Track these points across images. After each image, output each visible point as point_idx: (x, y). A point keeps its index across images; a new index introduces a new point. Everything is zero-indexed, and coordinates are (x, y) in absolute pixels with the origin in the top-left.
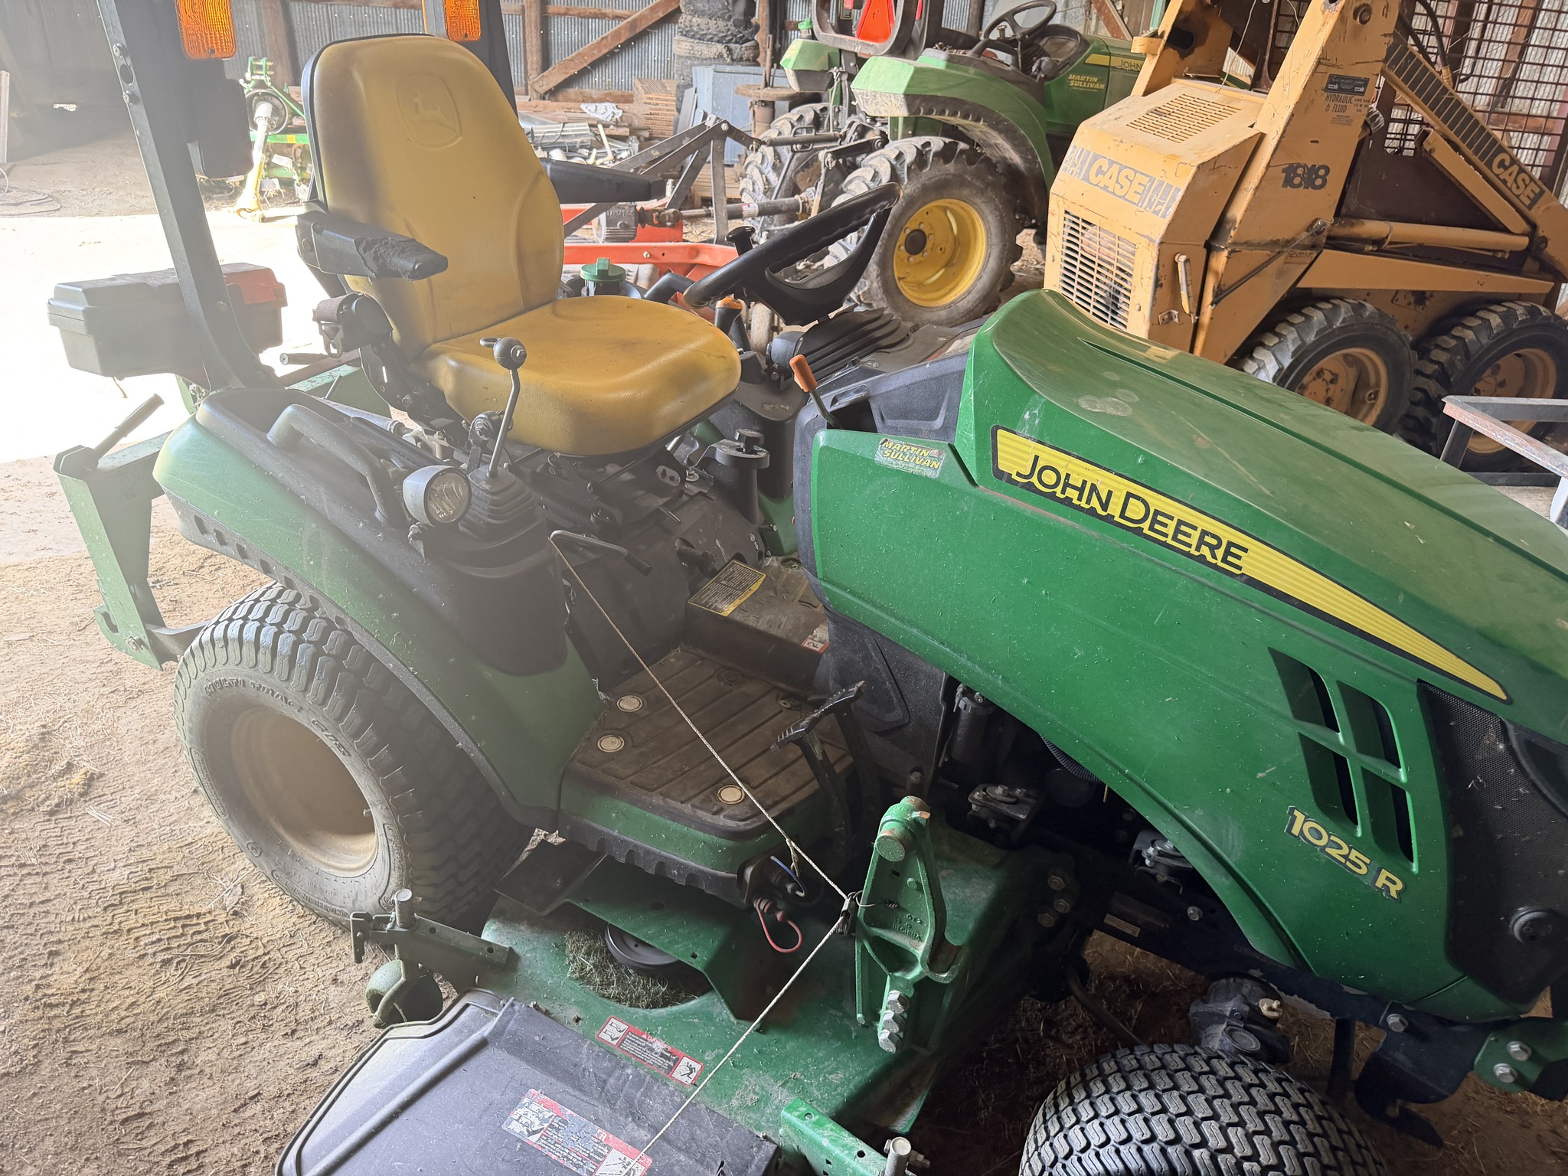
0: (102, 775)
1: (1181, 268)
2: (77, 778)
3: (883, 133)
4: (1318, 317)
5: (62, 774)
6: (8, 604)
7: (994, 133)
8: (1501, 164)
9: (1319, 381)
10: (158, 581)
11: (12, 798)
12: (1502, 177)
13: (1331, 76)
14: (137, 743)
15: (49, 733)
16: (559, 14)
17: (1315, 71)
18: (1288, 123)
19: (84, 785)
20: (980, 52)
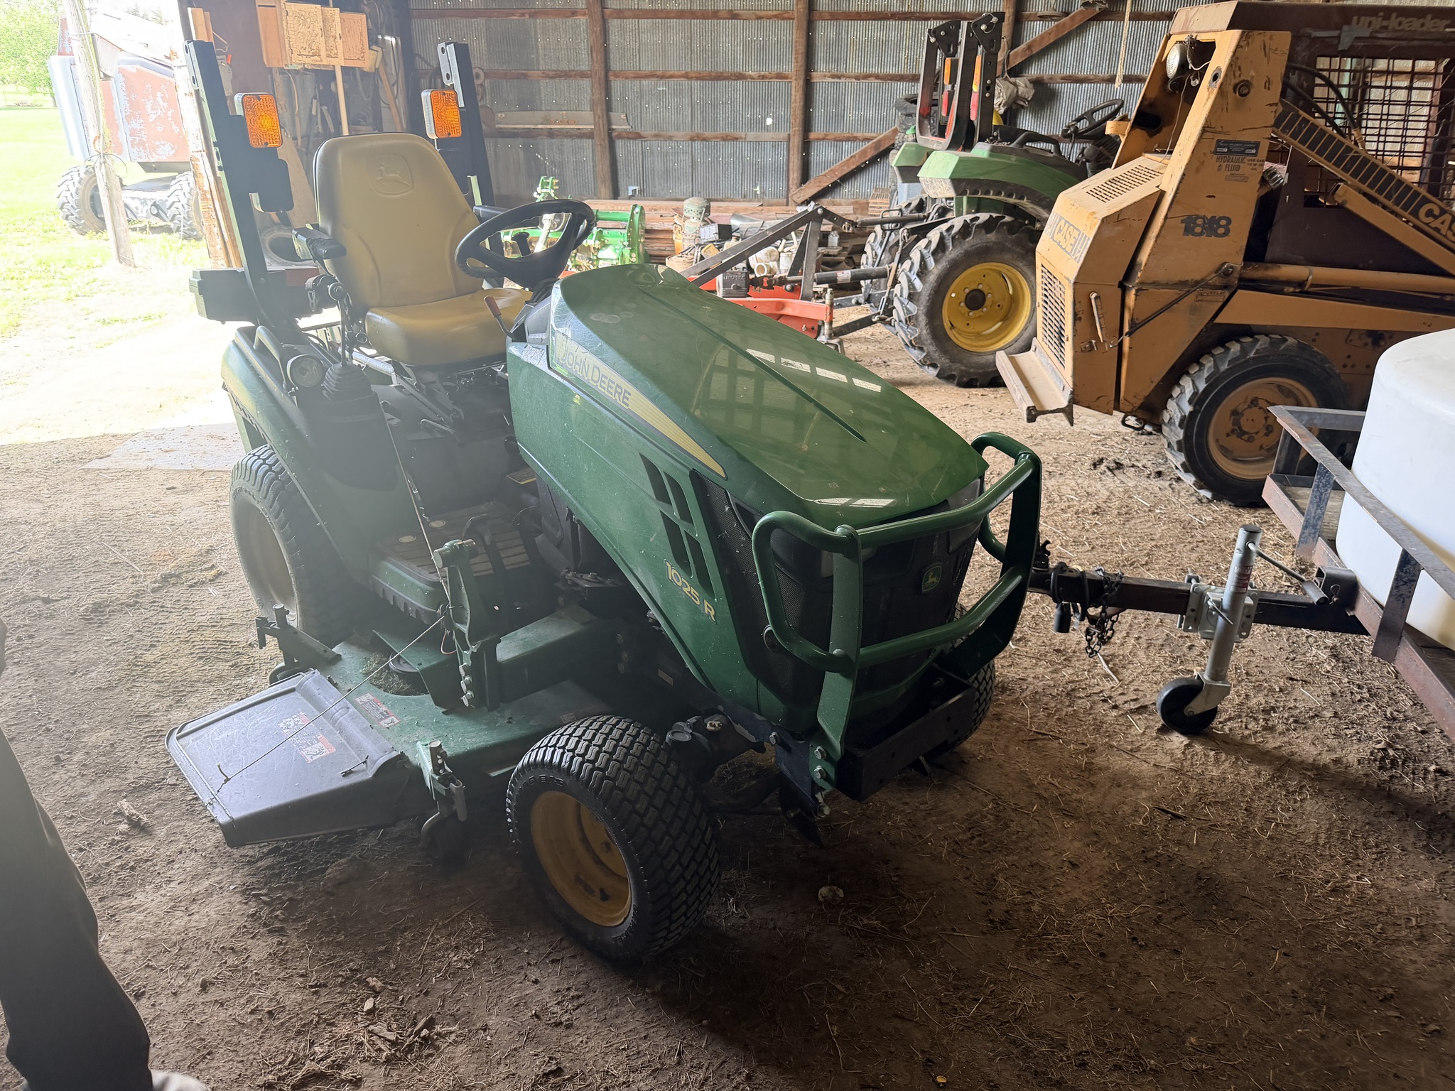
0: (226, 573)
1: (1093, 301)
4: (1235, 348)
5: (207, 569)
8: (1430, 213)
9: (1256, 409)
11: (175, 576)
12: (1433, 225)
13: (1219, 141)
16: (818, 139)
17: (1201, 138)
18: (1181, 182)
19: (214, 576)
20: (1022, 143)
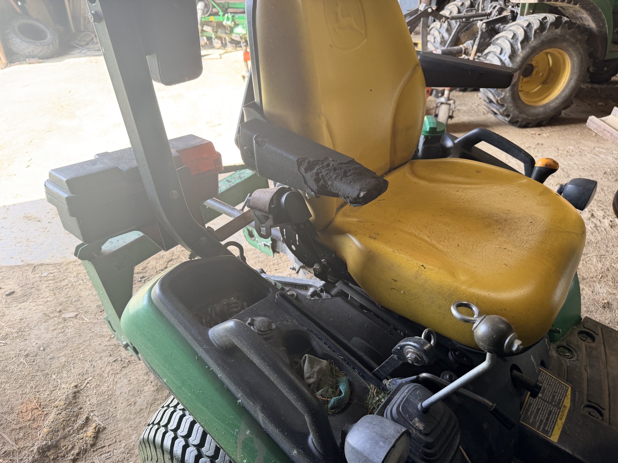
0: (105, 428)
2: (90, 431)
3: (512, 12)
5: (83, 427)
6: (67, 290)
7: (583, 11)
10: (143, 277)
11: (54, 447)
14: (125, 404)
15: (78, 392)
19: (94, 437)
